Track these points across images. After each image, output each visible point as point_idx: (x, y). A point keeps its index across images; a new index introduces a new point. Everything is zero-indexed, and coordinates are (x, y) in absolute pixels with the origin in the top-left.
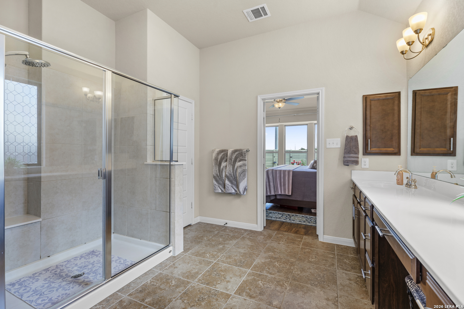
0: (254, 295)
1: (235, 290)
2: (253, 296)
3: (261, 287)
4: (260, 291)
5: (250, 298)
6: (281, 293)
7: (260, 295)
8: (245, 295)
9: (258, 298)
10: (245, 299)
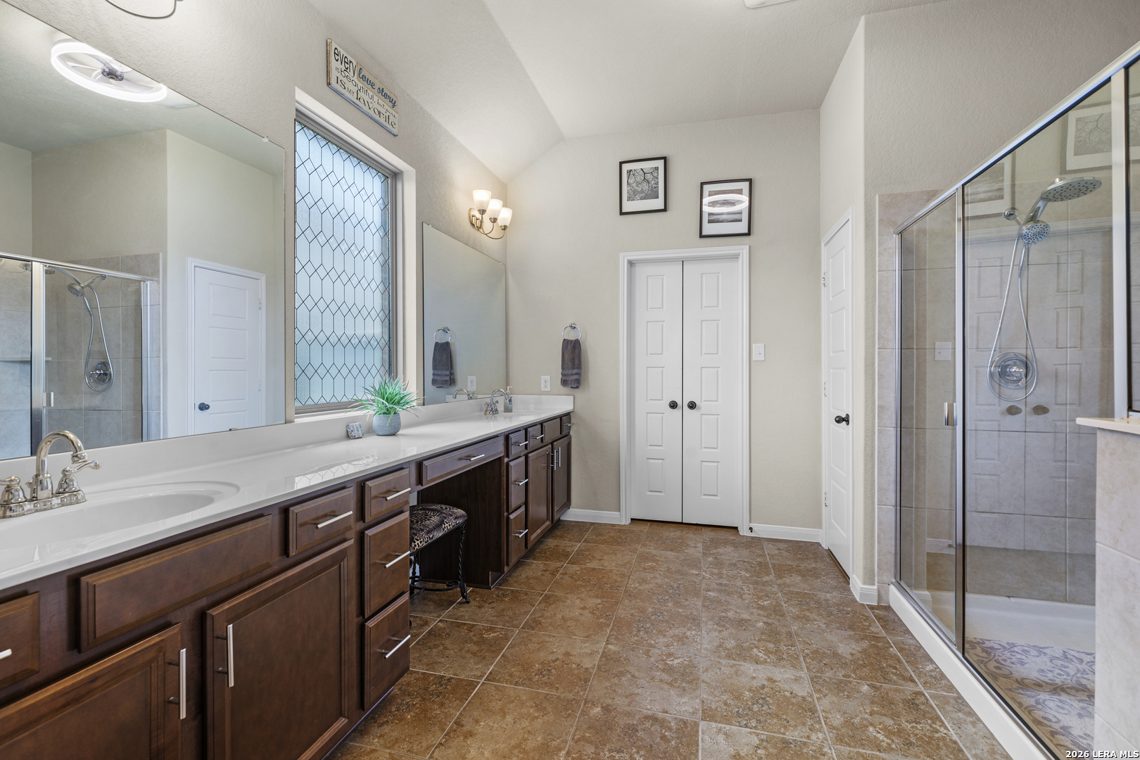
0: (648, 725)
1: (703, 733)
2: (651, 721)
3: (639, 748)
4: (636, 736)
5: (656, 716)
6: (583, 737)
7: (633, 725)
8: (670, 722)
9: (637, 717)
10: (667, 712)
